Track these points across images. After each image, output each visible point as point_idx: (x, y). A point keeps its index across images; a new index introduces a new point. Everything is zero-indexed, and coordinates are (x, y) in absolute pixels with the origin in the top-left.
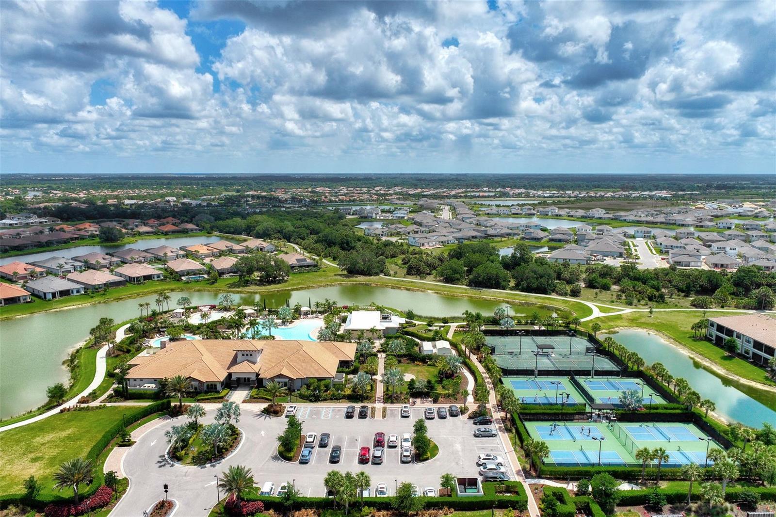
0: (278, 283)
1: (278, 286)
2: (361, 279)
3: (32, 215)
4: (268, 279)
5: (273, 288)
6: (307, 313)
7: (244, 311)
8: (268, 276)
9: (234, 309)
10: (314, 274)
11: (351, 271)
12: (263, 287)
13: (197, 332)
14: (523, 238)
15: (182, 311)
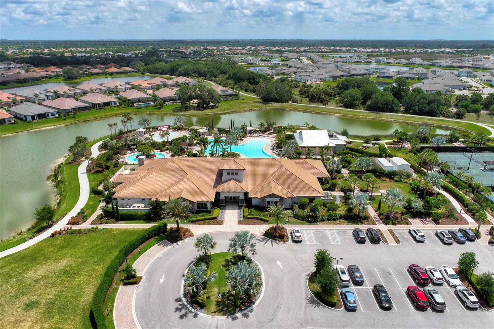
0: (212, 108)
1: (213, 110)
2: (276, 105)
3: (12, 62)
4: (203, 105)
5: (208, 112)
6: (251, 132)
7: (198, 130)
8: (204, 102)
9: (186, 129)
10: (237, 101)
11: (266, 100)
12: (200, 112)
13: (164, 149)
14: (378, 77)
15: (144, 130)
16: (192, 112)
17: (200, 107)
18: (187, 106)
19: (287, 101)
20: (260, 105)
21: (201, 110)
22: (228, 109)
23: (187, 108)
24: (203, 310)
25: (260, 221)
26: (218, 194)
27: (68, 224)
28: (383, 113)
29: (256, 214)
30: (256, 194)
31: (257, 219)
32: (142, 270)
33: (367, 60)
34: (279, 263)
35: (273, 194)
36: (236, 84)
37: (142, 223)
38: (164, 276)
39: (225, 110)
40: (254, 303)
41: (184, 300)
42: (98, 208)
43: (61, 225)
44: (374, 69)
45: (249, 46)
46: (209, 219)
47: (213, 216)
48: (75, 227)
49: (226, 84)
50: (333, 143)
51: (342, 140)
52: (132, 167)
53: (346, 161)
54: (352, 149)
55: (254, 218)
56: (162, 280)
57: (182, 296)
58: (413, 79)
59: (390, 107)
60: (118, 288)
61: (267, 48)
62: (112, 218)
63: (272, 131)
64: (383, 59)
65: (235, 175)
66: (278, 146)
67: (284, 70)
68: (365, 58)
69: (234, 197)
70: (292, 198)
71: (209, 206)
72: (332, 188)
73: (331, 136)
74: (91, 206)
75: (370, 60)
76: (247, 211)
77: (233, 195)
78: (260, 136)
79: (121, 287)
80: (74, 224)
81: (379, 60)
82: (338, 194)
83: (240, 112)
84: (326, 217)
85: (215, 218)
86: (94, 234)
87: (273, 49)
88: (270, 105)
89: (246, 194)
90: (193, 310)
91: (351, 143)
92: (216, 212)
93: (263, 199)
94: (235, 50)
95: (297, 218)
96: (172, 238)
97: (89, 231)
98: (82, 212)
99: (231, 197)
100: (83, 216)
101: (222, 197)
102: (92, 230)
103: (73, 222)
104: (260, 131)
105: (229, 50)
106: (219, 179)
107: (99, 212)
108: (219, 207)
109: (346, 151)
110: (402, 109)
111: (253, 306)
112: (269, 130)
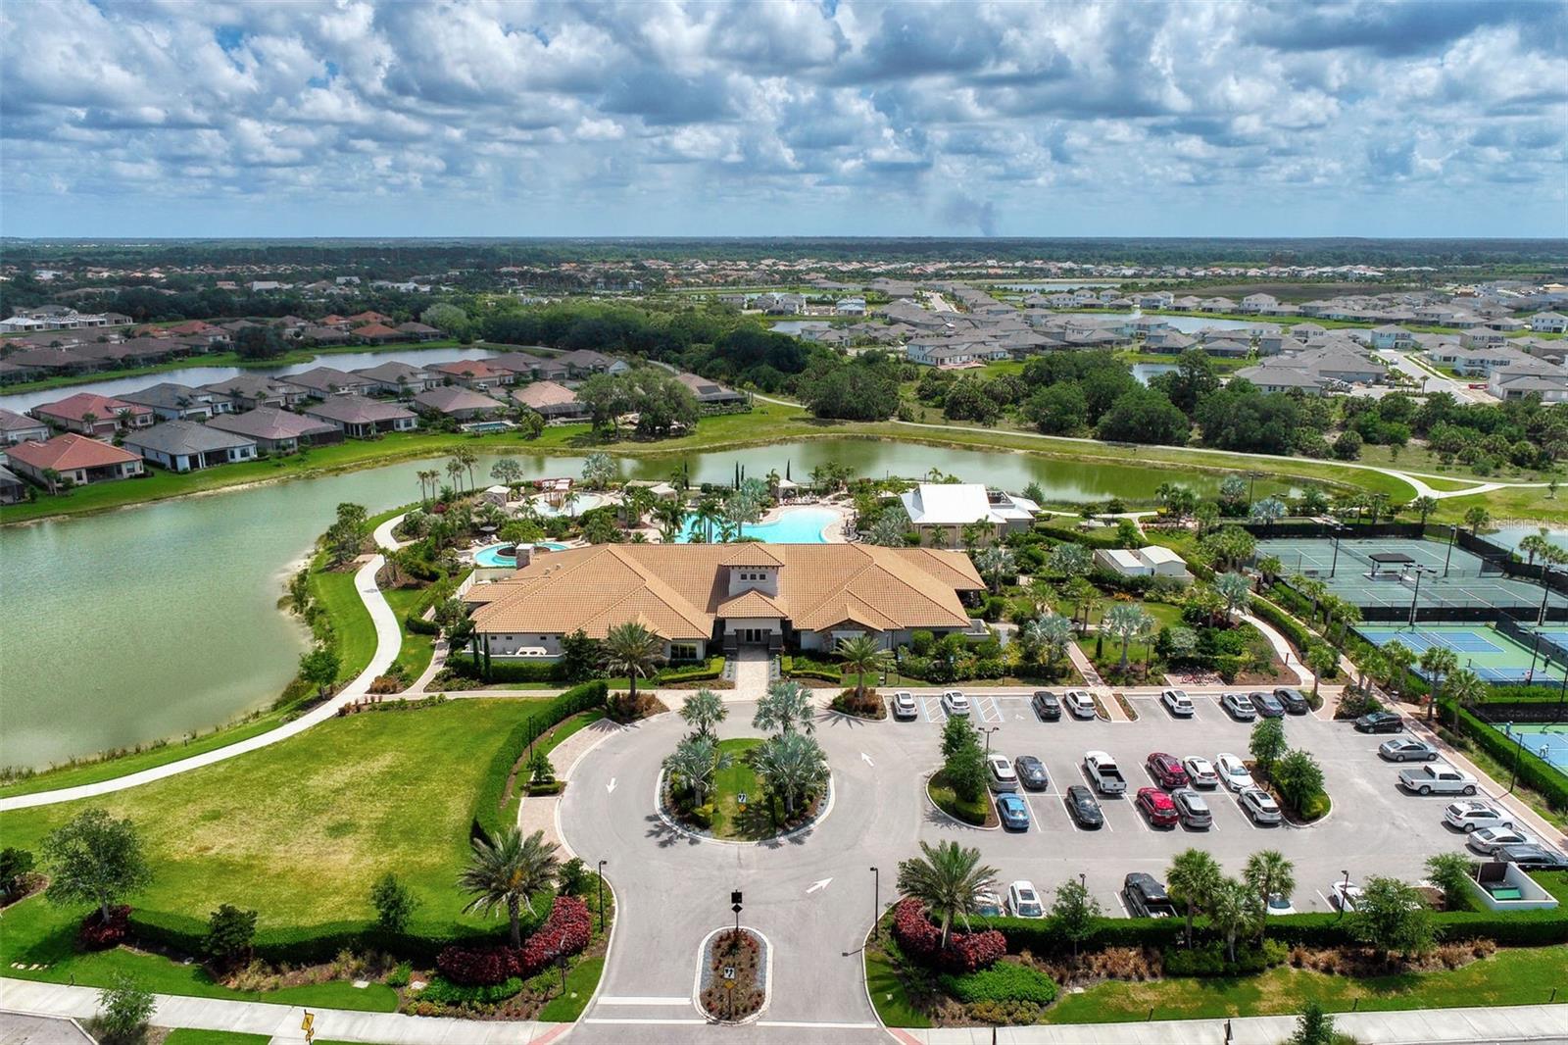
0: (677, 437)
1: (680, 441)
2: (853, 427)
3: (66, 309)
4: (654, 428)
6: (789, 494)
7: (652, 490)
8: (657, 420)
9: (614, 488)
10: (746, 417)
11: (826, 412)
12: (648, 445)
13: (566, 534)
14: (1143, 349)
15: (506, 490)
16: (625, 446)
17: (644, 433)
18: (608, 431)
19: (883, 416)
20: (811, 427)
21: (648, 441)
22: (723, 437)
23: (608, 437)
24: (707, 832)
25: (820, 682)
26: (720, 624)
27: (370, 692)
28: (1145, 446)
29: (811, 667)
30: (810, 621)
31: (814, 676)
32: (565, 772)
33: (1118, 302)
34: (864, 756)
35: (850, 622)
36: (740, 370)
37: (546, 689)
38: (613, 780)
39: (713, 439)
40: (812, 821)
41: (665, 818)
42: (433, 662)
43: (356, 692)
44: (1135, 327)
45: (769, 257)
46: (701, 678)
47: (711, 672)
48: (387, 698)
49: (712, 369)
50: (998, 516)
51: (1022, 509)
52: (495, 574)
53: (1031, 557)
54: (1048, 532)
55: (807, 675)
56: (611, 788)
57: (659, 812)
58: (1241, 354)
59: (1162, 429)
60: (519, 802)
61: (826, 264)
62: (475, 679)
63: (845, 492)
64: (1168, 298)
65: (759, 577)
66: (861, 527)
67: (876, 330)
68: (1112, 296)
69: (758, 632)
70: (893, 630)
71: (700, 652)
72: (991, 615)
73: (995, 499)
74: (414, 656)
75: (1126, 301)
76: (788, 663)
77: (753, 626)
78: (813, 503)
79: (524, 800)
80: (384, 691)
81: (1154, 301)
82: (1004, 628)
83: (757, 445)
84: (973, 671)
85: (715, 676)
86: (437, 710)
87: (844, 269)
88: (838, 427)
89: (785, 623)
90: (686, 835)
91: (1048, 517)
92: (717, 664)
93: (826, 633)
94: (729, 272)
95: (905, 676)
96: (622, 714)
97: (424, 703)
98: (395, 669)
99: (749, 632)
100: (398, 676)
101: (730, 630)
102: (431, 702)
103: (380, 687)
104: (814, 491)
105: (711, 271)
106: (722, 589)
107: (434, 669)
108: (721, 653)
109: (1032, 535)
110: (1196, 434)
111: (812, 826)
112: (837, 490)
